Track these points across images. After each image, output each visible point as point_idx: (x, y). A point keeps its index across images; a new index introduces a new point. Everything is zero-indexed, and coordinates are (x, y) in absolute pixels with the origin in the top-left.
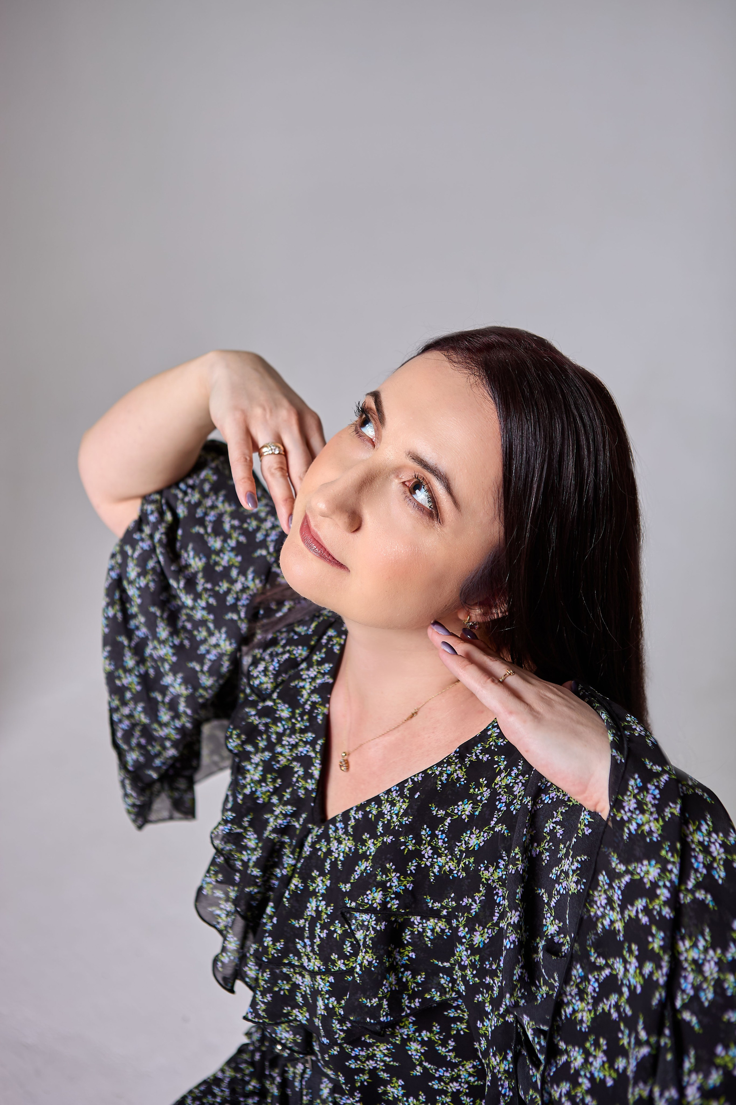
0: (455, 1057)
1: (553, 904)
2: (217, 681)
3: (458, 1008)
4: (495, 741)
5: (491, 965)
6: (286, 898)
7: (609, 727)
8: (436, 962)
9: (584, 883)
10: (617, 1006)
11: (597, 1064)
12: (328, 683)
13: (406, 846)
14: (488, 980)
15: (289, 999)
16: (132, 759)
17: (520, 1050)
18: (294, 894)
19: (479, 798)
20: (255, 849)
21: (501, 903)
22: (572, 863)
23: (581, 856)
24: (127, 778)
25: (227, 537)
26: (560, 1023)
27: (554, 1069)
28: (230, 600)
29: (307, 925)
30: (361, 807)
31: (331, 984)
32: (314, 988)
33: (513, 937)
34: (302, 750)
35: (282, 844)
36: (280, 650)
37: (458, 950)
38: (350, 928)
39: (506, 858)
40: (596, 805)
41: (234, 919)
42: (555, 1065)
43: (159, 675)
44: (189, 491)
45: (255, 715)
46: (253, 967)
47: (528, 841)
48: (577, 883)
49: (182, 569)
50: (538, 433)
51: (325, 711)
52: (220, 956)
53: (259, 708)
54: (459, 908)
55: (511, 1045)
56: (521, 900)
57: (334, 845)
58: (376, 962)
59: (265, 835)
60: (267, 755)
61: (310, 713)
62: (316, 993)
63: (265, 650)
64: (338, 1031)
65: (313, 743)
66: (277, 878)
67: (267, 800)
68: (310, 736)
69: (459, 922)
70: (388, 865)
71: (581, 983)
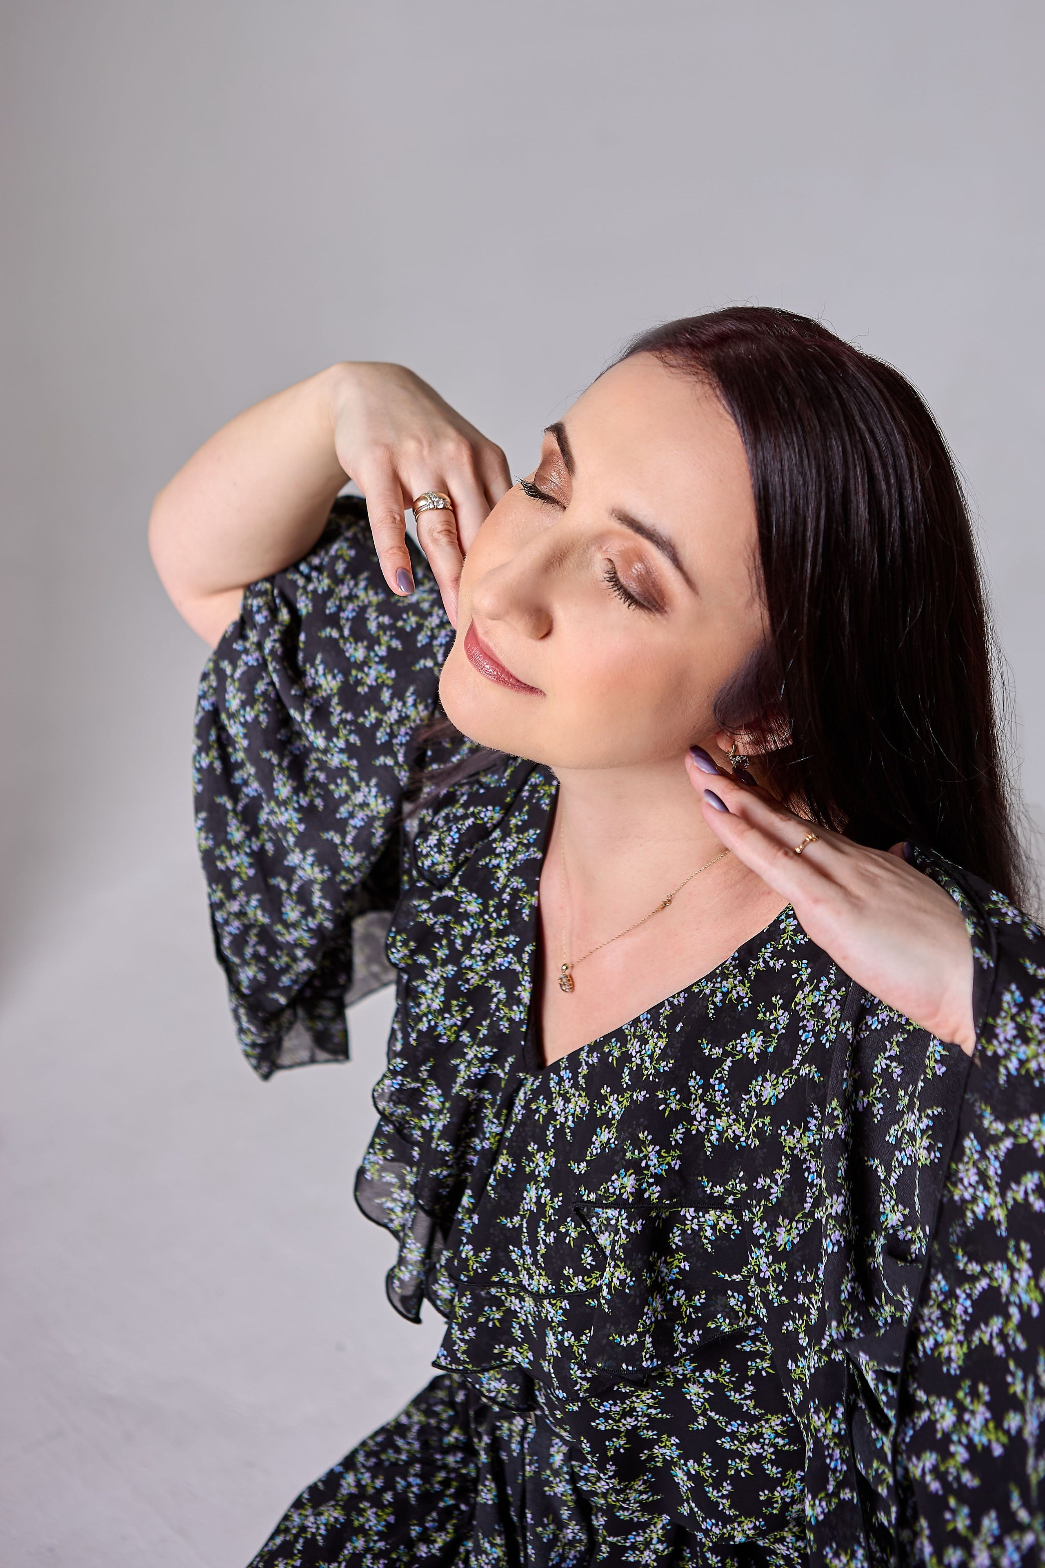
0: (755, 1408)
1: (893, 1181)
2: (367, 858)
3: (755, 1339)
4: (791, 939)
5: (805, 1276)
6: (491, 1185)
7: (967, 914)
8: (721, 1275)
9: (939, 1149)
10: (1002, 1336)
11: (977, 1423)
12: (535, 859)
13: (668, 1105)
14: (801, 1299)
15: (502, 1334)
16: (248, 977)
17: (855, 1400)
18: (502, 1179)
19: (772, 1027)
20: (440, 1112)
21: (815, 1182)
22: (920, 1118)
23: (932, 1108)
24: (242, 1005)
25: (373, 642)
26: (916, 1363)
27: (911, 1433)
28: (381, 736)
29: (525, 1225)
30: (595, 1047)
31: (565, 1312)
32: (539, 1316)
33: (836, 1235)
34: (502, 961)
35: (481, 1103)
36: (461, 812)
37: (754, 1255)
38: (590, 1230)
39: (819, 1115)
40: (953, 1034)
41: (415, 1216)
42: (911, 1425)
43: (282, 852)
44: (314, 574)
45: (427, 911)
46: (446, 1285)
47: (850, 1089)
48: (929, 1149)
49: (307, 693)
50: (806, 462)
51: (534, 901)
52: (396, 1270)
53: (434, 898)
54: (751, 1193)
55: (842, 1396)
56: (845, 1179)
57: (558, 1104)
58: (631, 1280)
59: (454, 1091)
60: (450, 969)
61: (511, 905)
62: (543, 1324)
63: (436, 812)
64: (579, 1380)
65: (517, 951)
66: (476, 1153)
67: (453, 1038)
68: (512, 940)
69: (753, 1213)
70: (641, 1135)
71: (945, 1301)
